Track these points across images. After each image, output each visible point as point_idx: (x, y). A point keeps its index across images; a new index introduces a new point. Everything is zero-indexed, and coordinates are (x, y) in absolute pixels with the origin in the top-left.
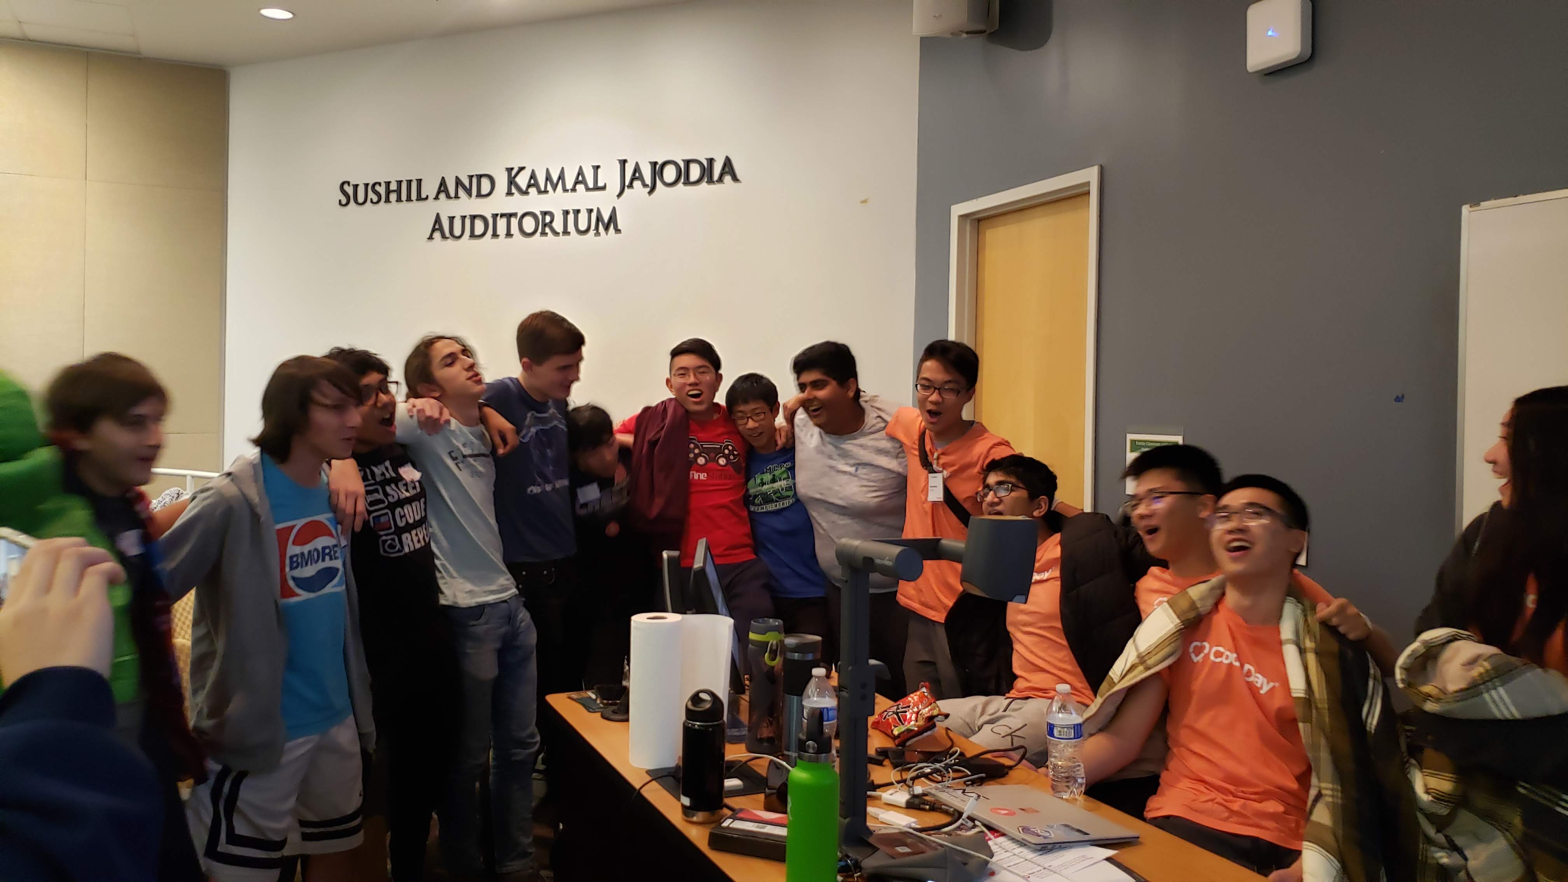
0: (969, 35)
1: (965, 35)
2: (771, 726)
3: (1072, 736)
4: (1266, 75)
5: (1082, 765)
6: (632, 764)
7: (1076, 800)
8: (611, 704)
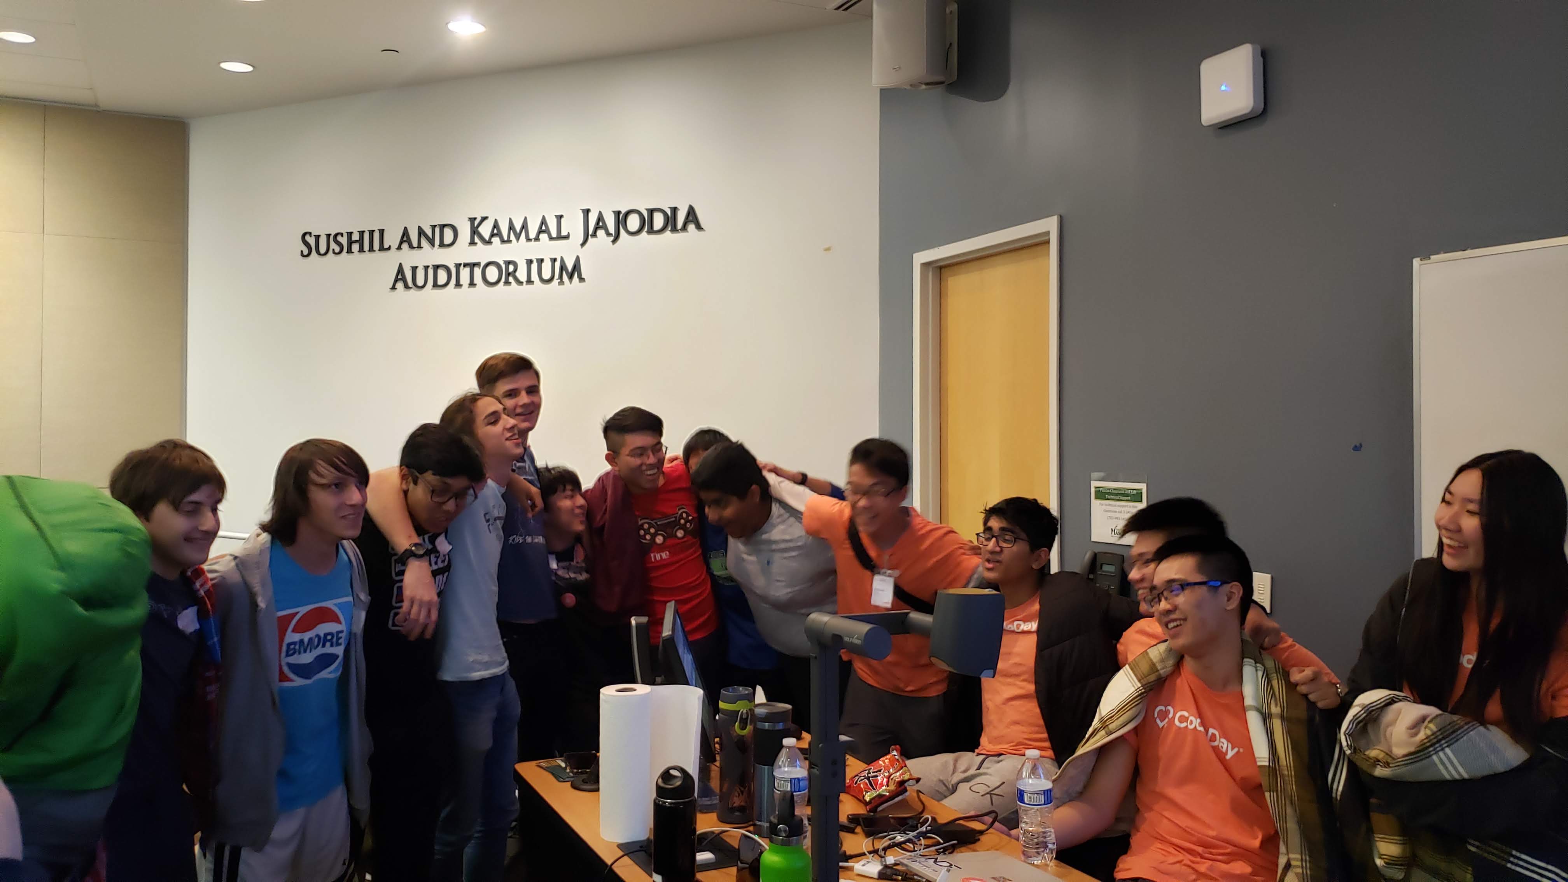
0: (927, 87)
1: (924, 87)
2: (742, 794)
3: (1043, 802)
4: (1220, 128)
5: (1053, 831)
6: (603, 838)
7: (1047, 865)
8: (581, 773)
